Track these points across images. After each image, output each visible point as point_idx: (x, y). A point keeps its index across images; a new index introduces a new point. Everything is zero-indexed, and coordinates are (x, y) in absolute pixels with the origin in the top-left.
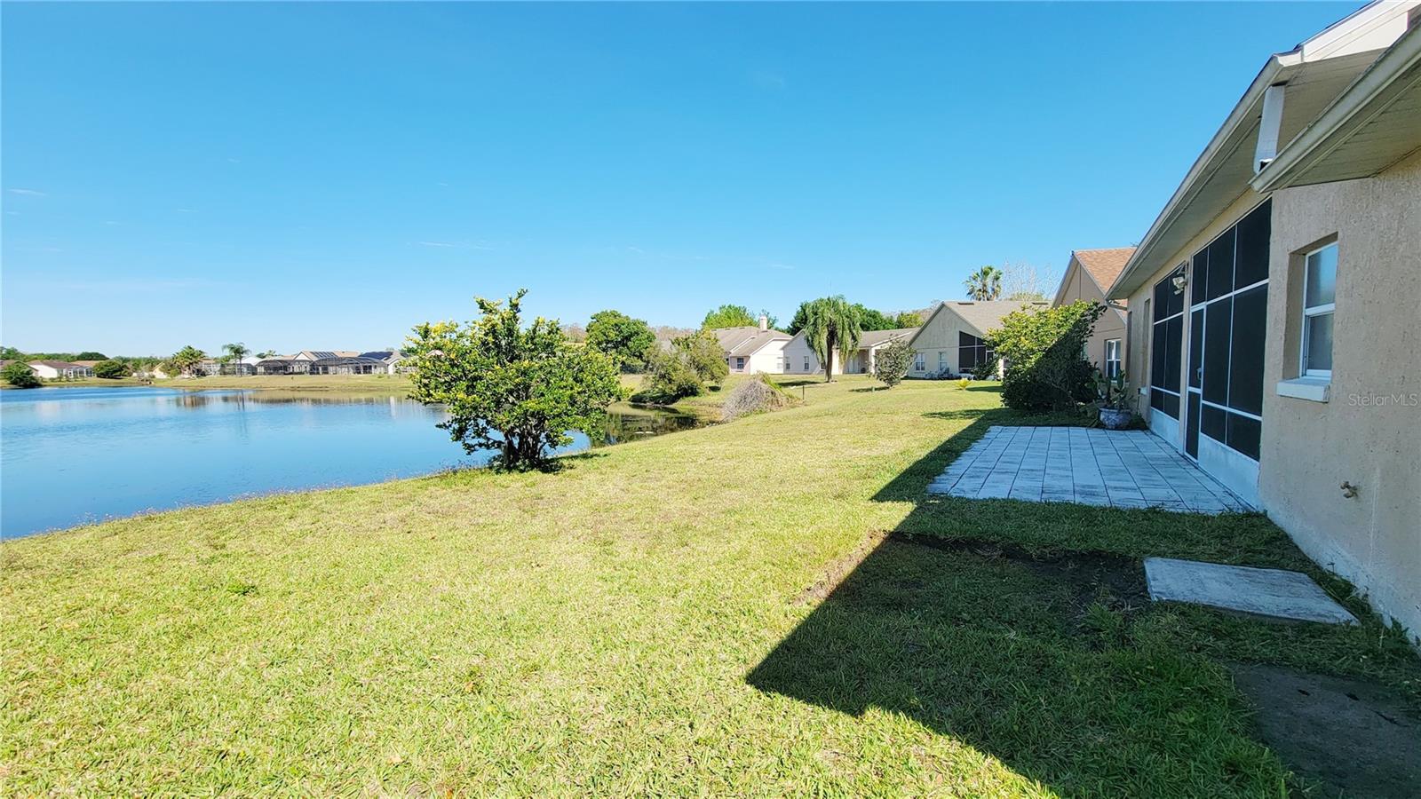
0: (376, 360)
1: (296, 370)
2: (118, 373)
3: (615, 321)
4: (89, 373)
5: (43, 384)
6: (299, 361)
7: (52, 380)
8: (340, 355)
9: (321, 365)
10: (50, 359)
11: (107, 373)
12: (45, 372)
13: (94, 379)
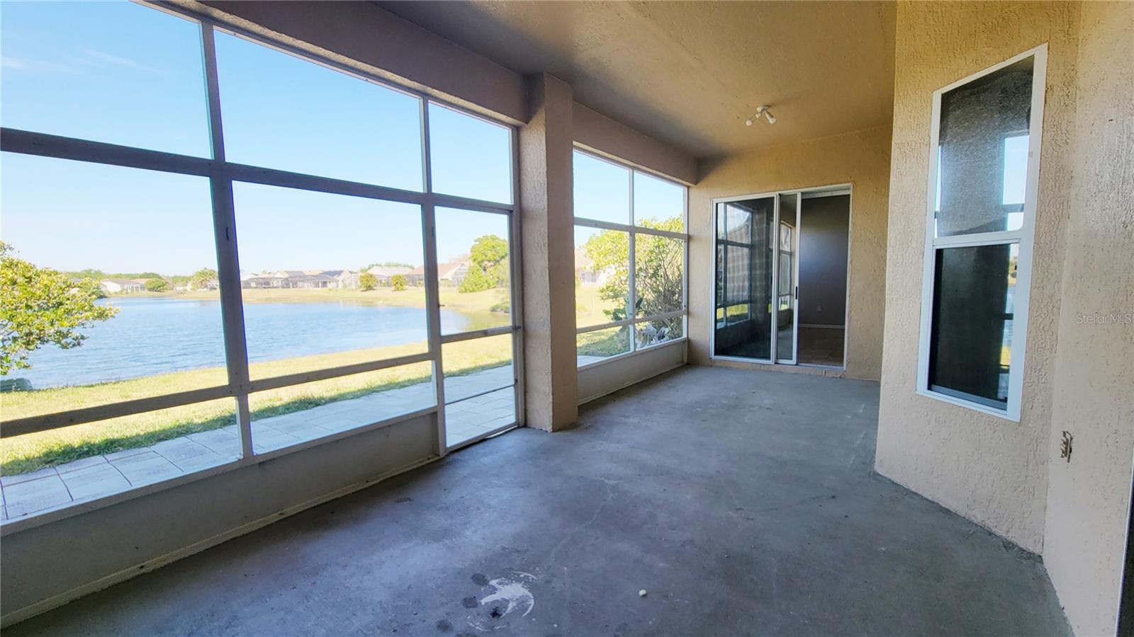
0: (329, 277)
1: (275, 285)
2: (162, 288)
3: (493, 243)
4: (142, 288)
5: (109, 296)
6: (277, 278)
7: (116, 293)
8: (306, 274)
9: (292, 281)
10: (117, 278)
11: (154, 288)
12: (111, 287)
13: (146, 292)
